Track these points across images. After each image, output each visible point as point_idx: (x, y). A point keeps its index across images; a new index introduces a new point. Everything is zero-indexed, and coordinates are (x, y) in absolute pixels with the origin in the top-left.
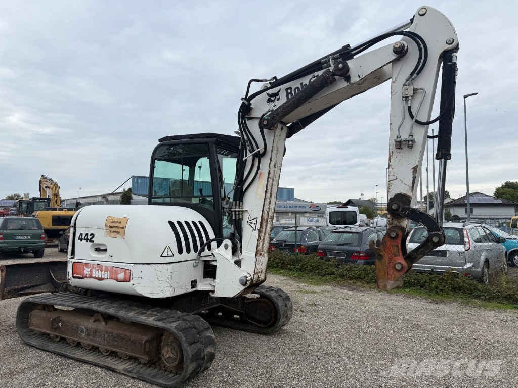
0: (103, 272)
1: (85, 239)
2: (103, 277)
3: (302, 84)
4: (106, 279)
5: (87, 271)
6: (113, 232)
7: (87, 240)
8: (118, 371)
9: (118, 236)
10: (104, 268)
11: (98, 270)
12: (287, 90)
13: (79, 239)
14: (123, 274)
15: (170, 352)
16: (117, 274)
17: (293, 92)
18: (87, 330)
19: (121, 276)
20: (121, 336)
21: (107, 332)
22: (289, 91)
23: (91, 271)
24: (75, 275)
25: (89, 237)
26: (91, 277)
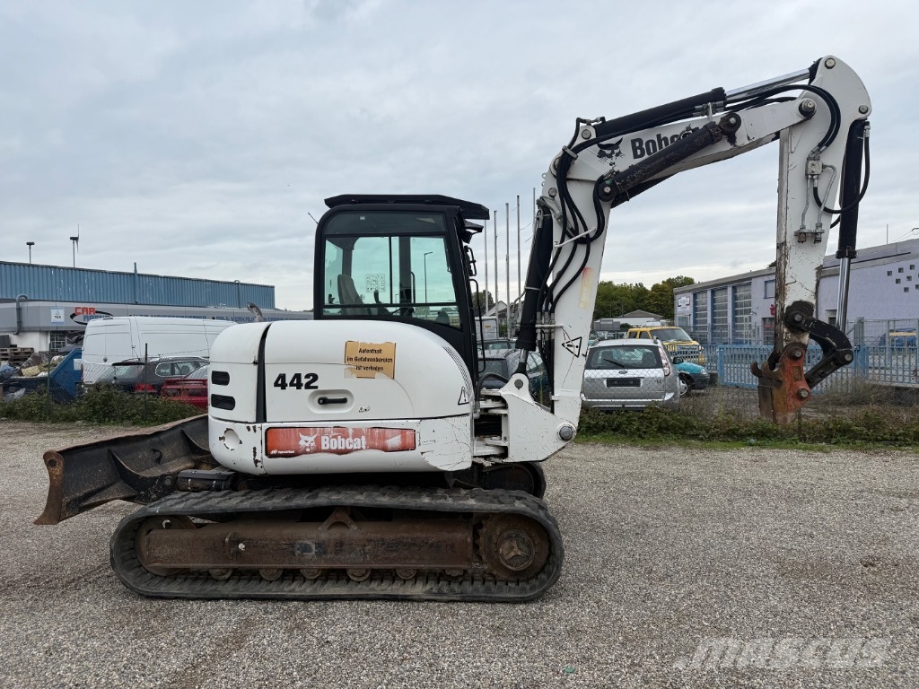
0: (350, 439)
1: (292, 384)
2: (348, 448)
3: (659, 136)
4: (357, 450)
5: (306, 441)
6: (365, 368)
7: (299, 386)
8: (415, 598)
9: (377, 374)
10: (351, 431)
11: (336, 437)
12: (633, 142)
13: (276, 384)
14: (399, 437)
15: (516, 549)
16: (385, 438)
17: (644, 146)
18: (319, 545)
19: (395, 441)
20: (405, 541)
21: (369, 541)
22: (637, 144)
23: (318, 440)
24: (274, 452)
25: (304, 381)
26: (318, 450)
